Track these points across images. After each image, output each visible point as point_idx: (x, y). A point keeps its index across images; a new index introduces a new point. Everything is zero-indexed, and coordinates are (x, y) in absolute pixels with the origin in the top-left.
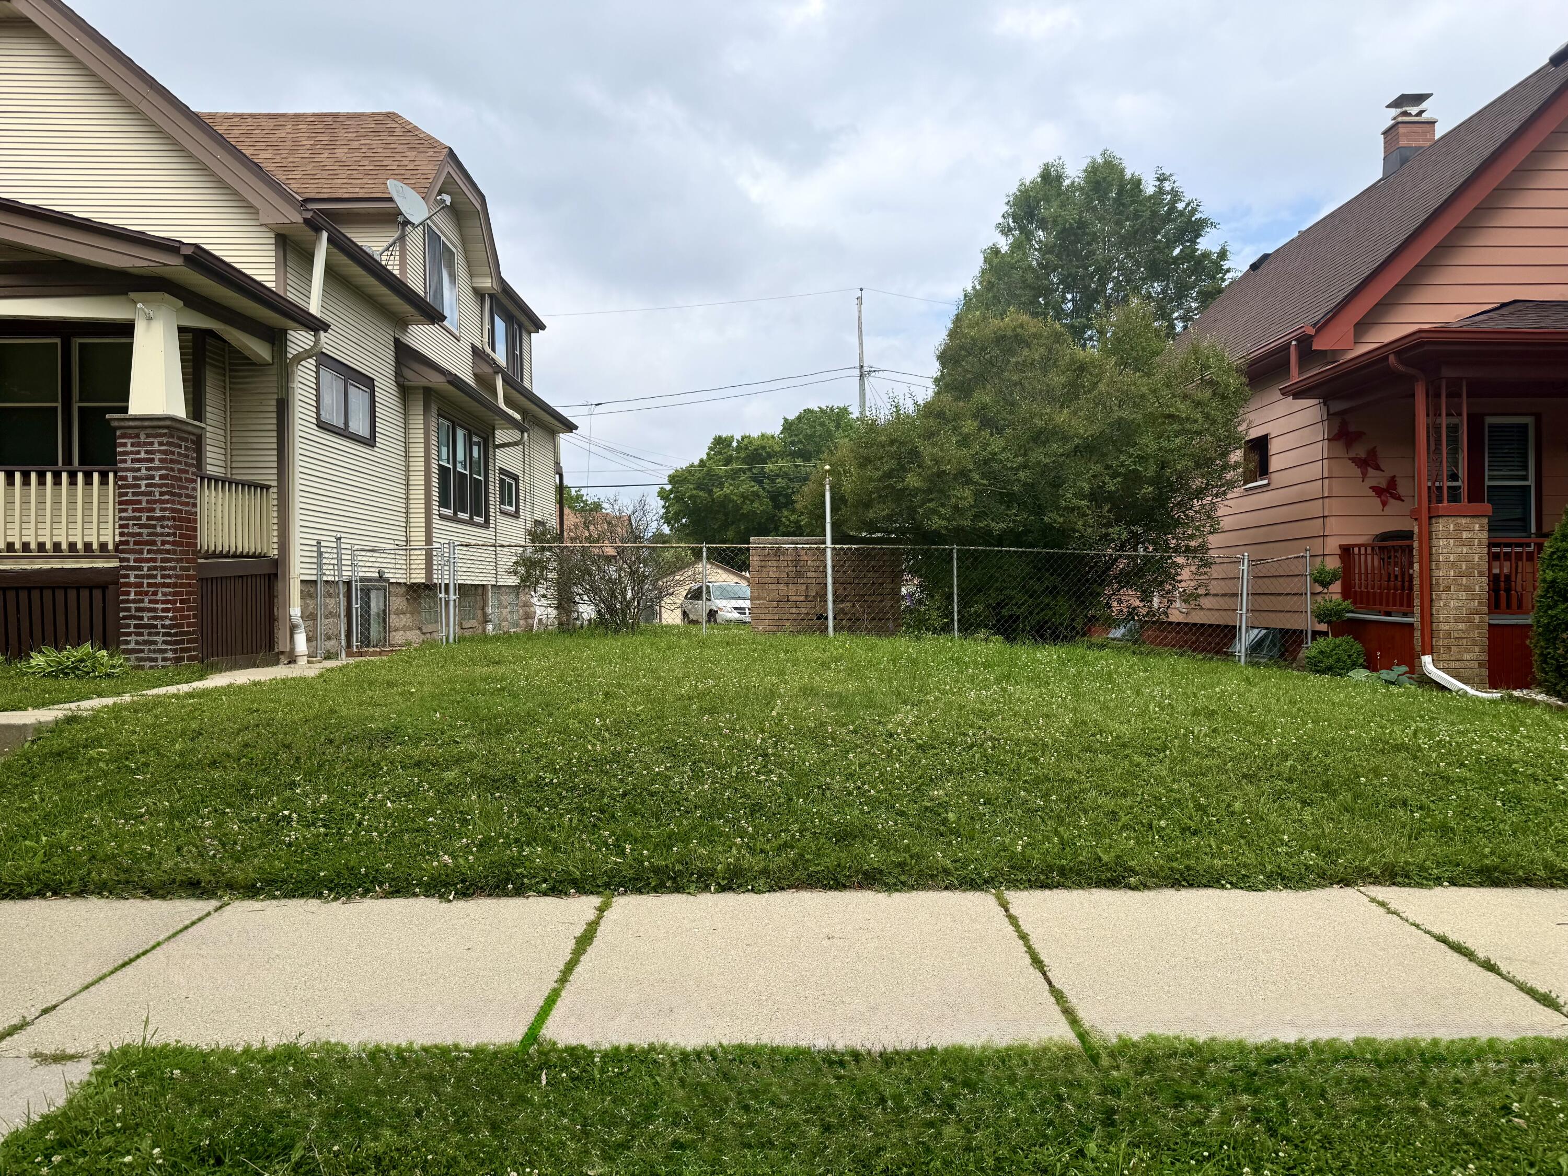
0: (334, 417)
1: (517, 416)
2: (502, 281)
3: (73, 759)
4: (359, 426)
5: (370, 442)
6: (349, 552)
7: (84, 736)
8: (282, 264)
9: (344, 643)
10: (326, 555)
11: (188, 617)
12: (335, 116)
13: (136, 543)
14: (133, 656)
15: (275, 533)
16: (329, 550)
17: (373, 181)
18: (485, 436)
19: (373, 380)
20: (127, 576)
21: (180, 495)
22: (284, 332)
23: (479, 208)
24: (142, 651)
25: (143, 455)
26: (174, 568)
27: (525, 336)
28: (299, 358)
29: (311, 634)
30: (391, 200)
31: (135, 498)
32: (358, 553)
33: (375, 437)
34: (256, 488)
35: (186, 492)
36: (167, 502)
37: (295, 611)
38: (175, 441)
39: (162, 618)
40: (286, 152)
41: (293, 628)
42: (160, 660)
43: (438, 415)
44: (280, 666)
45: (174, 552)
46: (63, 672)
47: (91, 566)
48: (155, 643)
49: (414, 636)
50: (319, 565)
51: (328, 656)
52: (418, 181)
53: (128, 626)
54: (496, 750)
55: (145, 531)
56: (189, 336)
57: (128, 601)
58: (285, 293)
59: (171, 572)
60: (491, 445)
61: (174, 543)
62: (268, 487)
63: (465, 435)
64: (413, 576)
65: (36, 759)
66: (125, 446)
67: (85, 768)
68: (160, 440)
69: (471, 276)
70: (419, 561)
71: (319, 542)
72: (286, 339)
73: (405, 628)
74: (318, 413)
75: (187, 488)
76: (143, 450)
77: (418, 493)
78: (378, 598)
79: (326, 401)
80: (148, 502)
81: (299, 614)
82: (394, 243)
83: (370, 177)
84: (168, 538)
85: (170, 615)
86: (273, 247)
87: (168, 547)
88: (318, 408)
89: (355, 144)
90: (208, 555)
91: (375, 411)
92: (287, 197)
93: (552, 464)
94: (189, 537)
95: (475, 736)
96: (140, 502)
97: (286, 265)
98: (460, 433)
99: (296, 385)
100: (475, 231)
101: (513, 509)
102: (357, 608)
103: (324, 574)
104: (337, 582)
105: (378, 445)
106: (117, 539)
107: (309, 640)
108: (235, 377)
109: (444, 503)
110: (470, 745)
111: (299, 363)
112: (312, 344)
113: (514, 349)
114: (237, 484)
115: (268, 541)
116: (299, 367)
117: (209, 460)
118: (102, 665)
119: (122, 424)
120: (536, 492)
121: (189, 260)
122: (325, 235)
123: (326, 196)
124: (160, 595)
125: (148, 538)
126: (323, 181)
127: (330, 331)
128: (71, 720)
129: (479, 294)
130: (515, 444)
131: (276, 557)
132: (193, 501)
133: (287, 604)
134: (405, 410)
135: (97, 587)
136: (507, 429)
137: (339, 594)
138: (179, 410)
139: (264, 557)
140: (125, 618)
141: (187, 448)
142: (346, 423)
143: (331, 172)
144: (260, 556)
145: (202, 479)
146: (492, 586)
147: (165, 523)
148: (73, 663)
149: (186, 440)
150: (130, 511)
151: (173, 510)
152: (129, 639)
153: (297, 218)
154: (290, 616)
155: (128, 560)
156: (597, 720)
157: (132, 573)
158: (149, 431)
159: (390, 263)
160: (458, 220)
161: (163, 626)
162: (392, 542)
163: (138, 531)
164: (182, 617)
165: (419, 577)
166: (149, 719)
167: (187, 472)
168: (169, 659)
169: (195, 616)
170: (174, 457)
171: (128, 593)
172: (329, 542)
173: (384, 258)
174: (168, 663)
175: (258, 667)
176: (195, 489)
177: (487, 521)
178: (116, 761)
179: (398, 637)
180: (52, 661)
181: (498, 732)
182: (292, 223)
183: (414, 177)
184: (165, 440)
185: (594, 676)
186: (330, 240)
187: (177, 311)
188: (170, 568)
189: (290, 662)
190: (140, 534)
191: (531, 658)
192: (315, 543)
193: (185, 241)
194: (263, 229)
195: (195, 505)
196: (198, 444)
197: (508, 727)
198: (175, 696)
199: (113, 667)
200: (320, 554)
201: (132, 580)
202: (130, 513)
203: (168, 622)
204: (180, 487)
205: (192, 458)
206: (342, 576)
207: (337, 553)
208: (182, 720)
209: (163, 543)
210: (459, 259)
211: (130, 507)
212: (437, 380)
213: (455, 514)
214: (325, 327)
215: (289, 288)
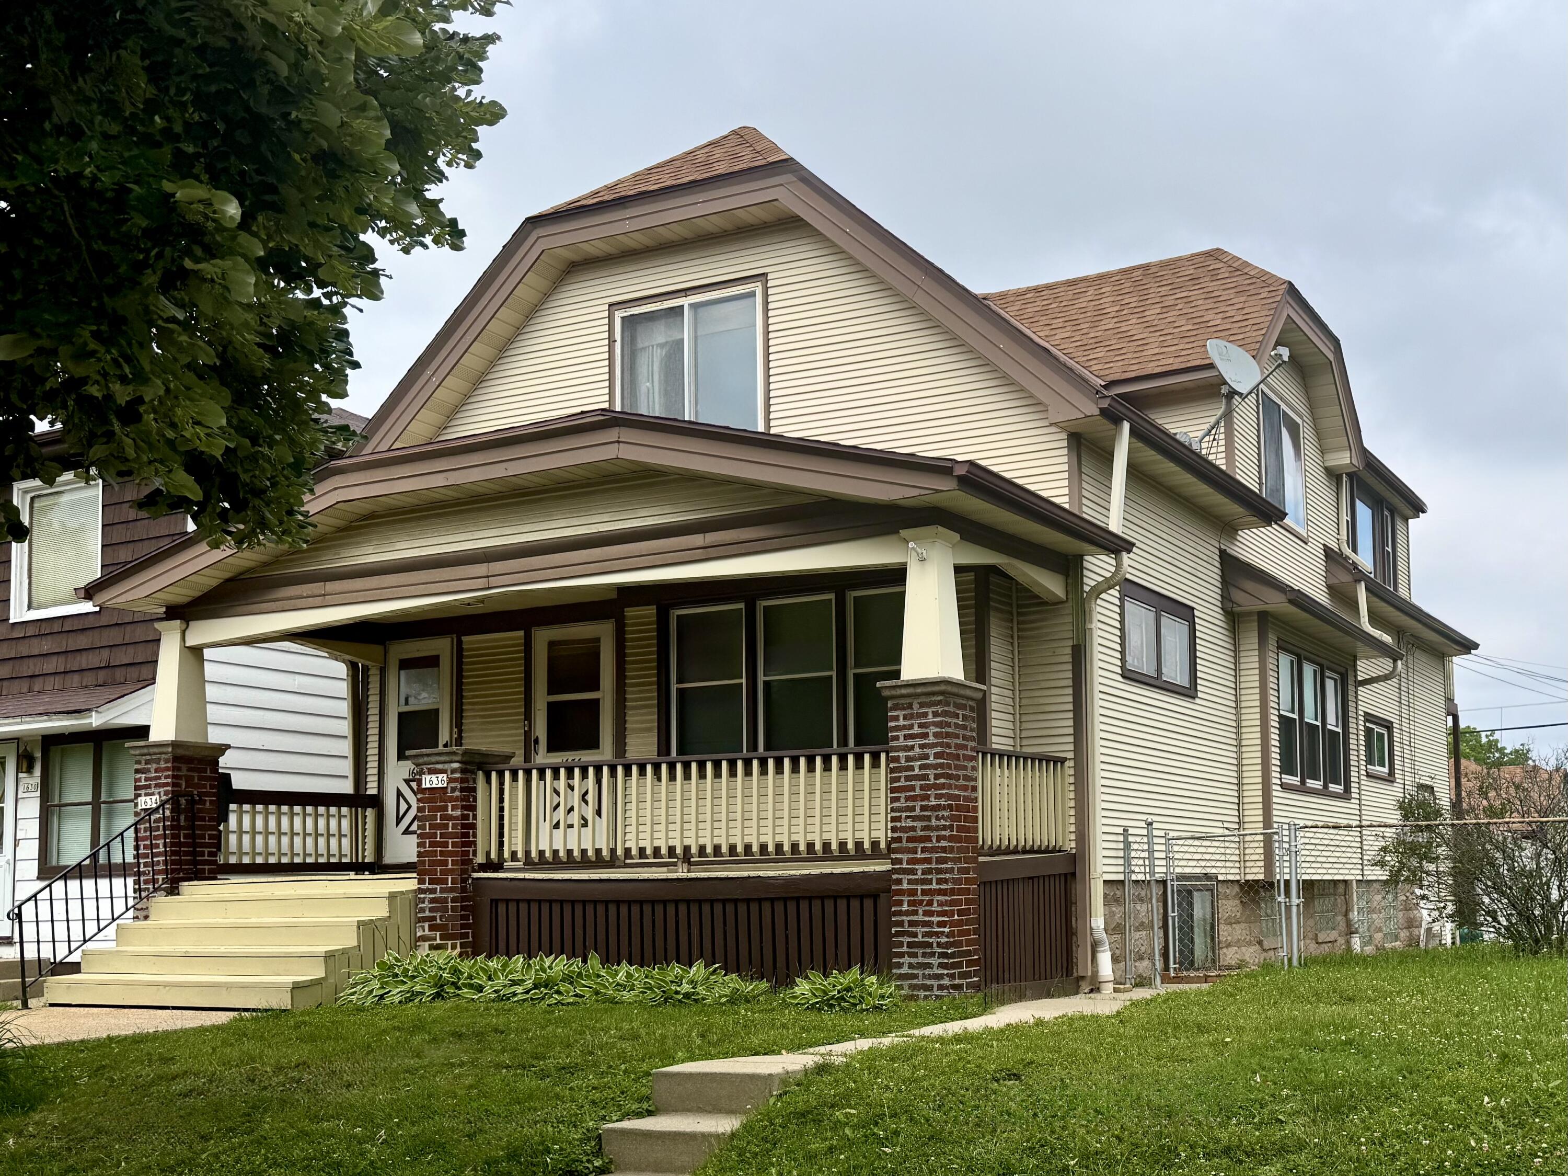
0: (1142, 663)
1: (1387, 639)
2: (1365, 453)
3: (818, 1122)
4: (1175, 673)
5: (1190, 692)
6: (1163, 841)
7: (832, 1092)
8: (1076, 473)
9: (1159, 965)
10: (1135, 846)
11: (968, 932)
12: (1145, 267)
13: (910, 840)
14: (906, 983)
15: (1072, 820)
16: (1138, 839)
17: (1190, 346)
18: (1343, 670)
19: (1193, 609)
20: (899, 882)
21: (957, 778)
22: (1080, 558)
23: (1331, 356)
24: (915, 977)
25: (916, 730)
26: (951, 870)
27: (1400, 525)
28: (1098, 591)
29: (1118, 952)
30: (1211, 366)
31: (908, 783)
32: (1174, 842)
33: (1196, 684)
34: (1048, 762)
35: (965, 772)
36: (943, 786)
37: (1098, 922)
38: (951, 709)
39: (937, 934)
40: (1087, 325)
41: (1095, 946)
42: (935, 988)
43: (1278, 648)
44: (1079, 996)
45: (951, 850)
46: (827, 1003)
47: (861, 869)
48: (929, 966)
49: (1251, 954)
50: (1127, 860)
51: (1141, 982)
52: (1248, 334)
53: (901, 944)
54: (1334, 1138)
55: (918, 824)
56: (971, 576)
57: (900, 913)
58: (1080, 509)
59: (947, 876)
60: (1351, 681)
61: (951, 839)
62: (1063, 761)
63: (1315, 671)
64: (1247, 870)
65: (779, 1121)
66: (898, 719)
67: (829, 1134)
68: (934, 709)
69: (1323, 452)
70: (1256, 851)
71: (1125, 830)
72: (1082, 568)
73: (1239, 943)
74: (1123, 660)
75: (965, 768)
76: (916, 722)
77: (1253, 756)
78: (1203, 902)
79: (1133, 643)
80: (922, 788)
81: (1102, 927)
82: (1218, 423)
83: (1187, 340)
84: (943, 833)
85: (947, 930)
86: (1065, 451)
87: (944, 843)
88: (1123, 652)
89: (1169, 301)
90: (993, 852)
91: (1195, 650)
92: (1080, 382)
93: (1442, 702)
94: (968, 830)
95: (1306, 1114)
96: (912, 788)
97: (1080, 472)
98: (1308, 670)
99: (1095, 625)
100: (1326, 388)
101: (1386, 770)
102: (1173, 918)
103: (1133, 872)
104: (1149, 881)
105: (1200, 694)
106: (889, 835)
107: (1115, 960)
108: (1024, 622)
109: (1287, 767)
110: (1297, 1128)
111: (1098, 597)
112: (1113, 569)
113: (1384, 544)
114: (1025, 759)
115: (1064, 831)
116: (1099, 601)
117: (994, 730)
118: (870, 994)
119: (894, 692)
120: (1418, 743)
121: (962, 480)
122: (1126, 426)
123: (1133, 375)
124: (935, 904)
125: (922, 833)
126: (1130, 356)
127: (1135, 549)
128: (822, 1069)
129: (1333, 475)
130: (1386, 678)
131: (1074, 851)
132: (972, 783)
133: (1086, 913)
134: (1235, 645)
135: (868, 896)
136: (1375, 657)
137: (1151, 899)
138: (955, 670)
139: (1059, 851)
140: (898, 934)
141: (965, 718)
142: (1159, 670)
143: (1140, 342)
144: (1054, 850)
145: (984, 754)
146: (1358, 881)
147: (940, 814)
148: (839, 992)
149: (963, 707)
150: (902, 800)
151: (950, 797)
152: (901, 960)
153: (1091, 409)
154: (1091, 929)
155: (900, 861)
156: (1486, 1099)
157: (905, 878)
158: (923, 699)
159: (1214, 450)
160: (1303, 378)
161: (939, 945)
162: (1220, 824)
163: (911, 824)
164: (962, 933)
165: (1256, 873)
166: (906, 1071)
167: (965, 747)
168: (947, 988)
169: (976, 932)
170: (950, 730)
171: (900, 903)
172: (1138, 829)
173: (1204, 445)
174: (945, 993)
175: (1053, 997)
176: (974, 769)
177: (1347, 789)
178: (863, 1127)
179: (1230, 956)
180: (816, 989)
181: (1337, 1110)
182: (1086, 417)
183: (1243, 330)
184: (940, 709)
185: (1489, 1025)
186: (1133, 432)
187: (954, 546)
188: (946, 871)
189: (1091, 991)
190: (913, 829)
191: (1399, 993)
192: (1120, 830)
193: (959, 458)
194: (1053, 429)
195: (974, 789)
196: (981, 708)
197: (1352, 1103)
198: (941, 1040)
199: (882, 997)
200: (1127, 845)
201: (905, 886)
202: (902, 803)
203: (944, 940)
204: (957, 767)
205: (972, 730)
206: (1154, 873)
207: (1148, 843)
208: (943, 1073)
209: (939, 838)
210: (1306, 432)
211: (903, 795)
212: (1276, 603)
213: (1303, 782)
214: (1128, 546)
215: (1085, 501)
